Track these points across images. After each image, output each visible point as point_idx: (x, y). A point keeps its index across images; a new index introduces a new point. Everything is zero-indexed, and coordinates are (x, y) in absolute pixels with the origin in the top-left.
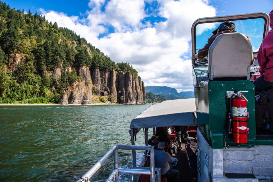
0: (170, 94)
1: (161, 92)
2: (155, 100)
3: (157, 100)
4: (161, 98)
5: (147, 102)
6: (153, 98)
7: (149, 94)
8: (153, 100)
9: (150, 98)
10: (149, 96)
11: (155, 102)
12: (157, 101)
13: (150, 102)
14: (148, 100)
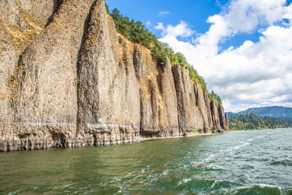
0: (284, 115)
1: (271, 114)
2: (261, 124)
3: (265, 124)
4: (270, 121)
5: (247, 129)
6: (258, 122)
7: (251, 116)
8: (256, 125)
9: (252, 122)
10: (250, 120)
11: (261, 127)
12: (265, 126)
13: (252, 128)
14: (249, 126)
